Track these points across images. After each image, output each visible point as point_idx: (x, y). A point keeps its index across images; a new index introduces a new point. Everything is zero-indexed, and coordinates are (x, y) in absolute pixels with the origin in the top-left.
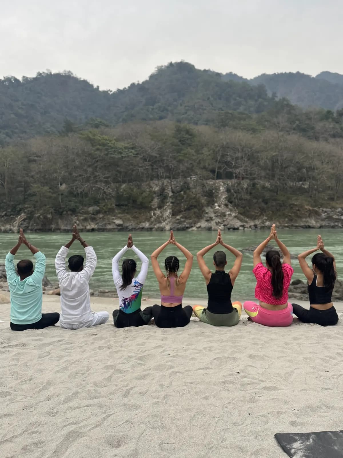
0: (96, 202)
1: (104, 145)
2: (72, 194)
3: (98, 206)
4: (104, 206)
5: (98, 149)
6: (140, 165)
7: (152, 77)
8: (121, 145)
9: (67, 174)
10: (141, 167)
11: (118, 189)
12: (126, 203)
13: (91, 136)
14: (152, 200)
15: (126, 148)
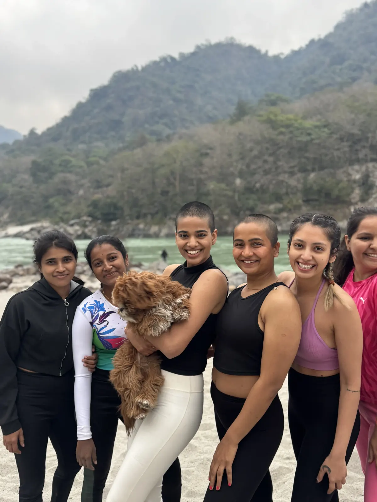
0: (278, 198)
1: (287, 126)
2: (249, 190)
3: (281, 203)
4: (289, 203)
5: (282, 133)
6: (336, 147)
7: (338, 27)
8: (309, 124)
9: (244, 167)
10: (338, 149)
11: (305, 179)
12: (316, 197)
13: (272, 117)
14: (352, 192)
15: (316, 127)
